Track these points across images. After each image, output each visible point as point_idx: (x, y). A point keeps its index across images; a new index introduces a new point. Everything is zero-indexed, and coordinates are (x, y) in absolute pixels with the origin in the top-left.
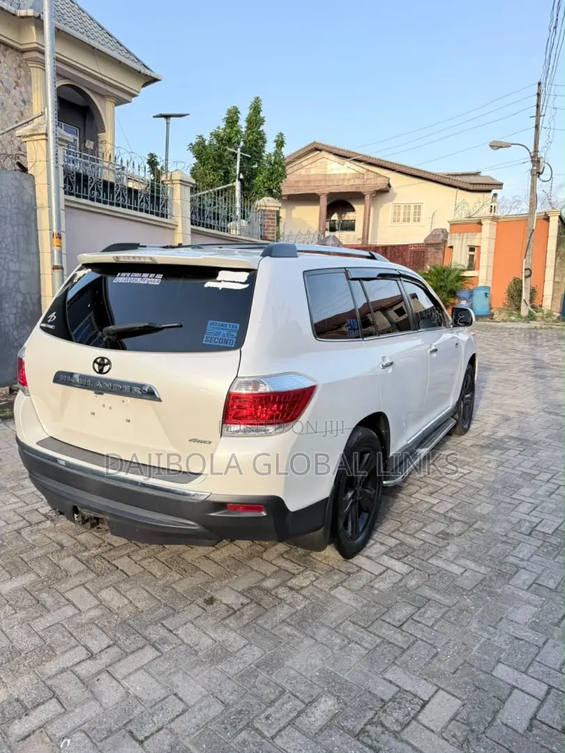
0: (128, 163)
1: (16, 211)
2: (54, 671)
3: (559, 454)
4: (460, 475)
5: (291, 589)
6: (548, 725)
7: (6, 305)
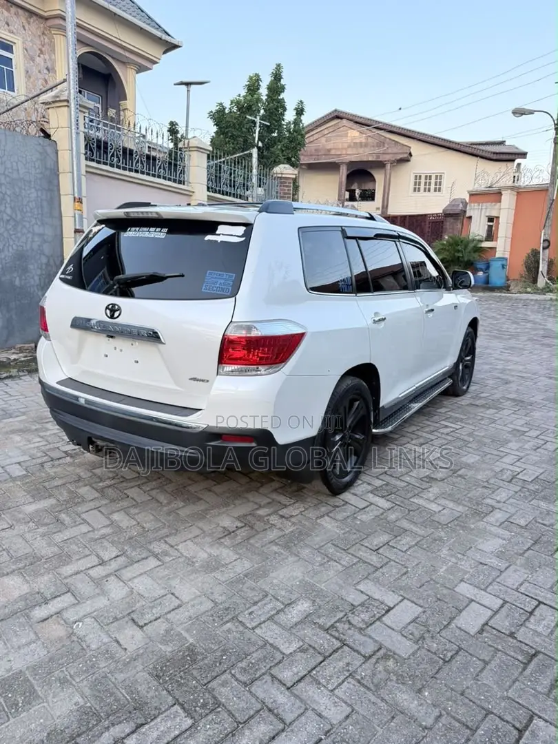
0: (146, 130)
1: (39, 176)
2: (70, 572)
3: (552, 414)
4: (452, 430)
5: (282, 517)
6: (497, 630)
7: (31, 267)
